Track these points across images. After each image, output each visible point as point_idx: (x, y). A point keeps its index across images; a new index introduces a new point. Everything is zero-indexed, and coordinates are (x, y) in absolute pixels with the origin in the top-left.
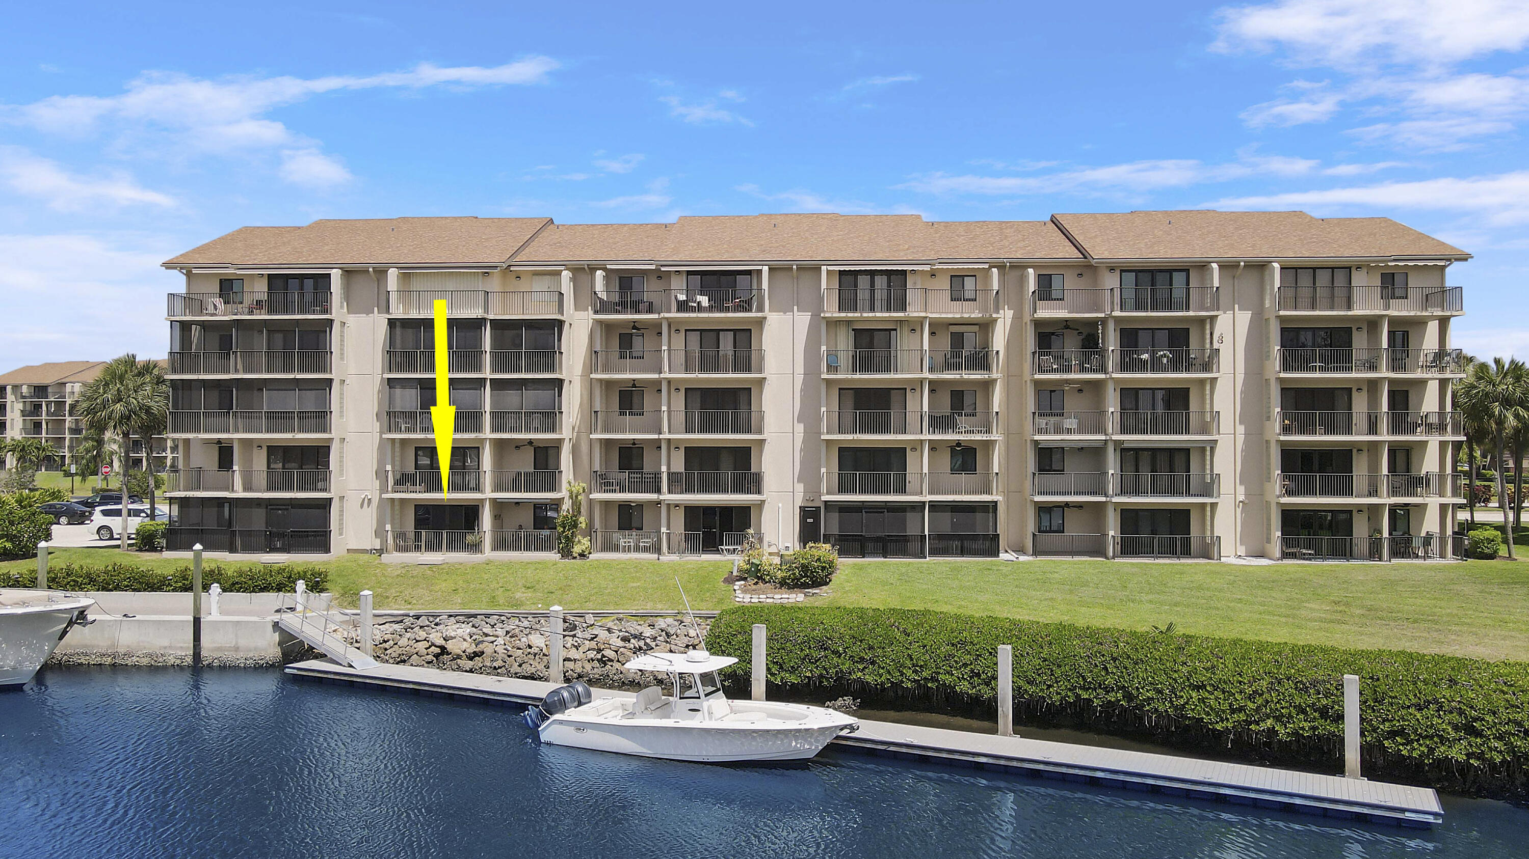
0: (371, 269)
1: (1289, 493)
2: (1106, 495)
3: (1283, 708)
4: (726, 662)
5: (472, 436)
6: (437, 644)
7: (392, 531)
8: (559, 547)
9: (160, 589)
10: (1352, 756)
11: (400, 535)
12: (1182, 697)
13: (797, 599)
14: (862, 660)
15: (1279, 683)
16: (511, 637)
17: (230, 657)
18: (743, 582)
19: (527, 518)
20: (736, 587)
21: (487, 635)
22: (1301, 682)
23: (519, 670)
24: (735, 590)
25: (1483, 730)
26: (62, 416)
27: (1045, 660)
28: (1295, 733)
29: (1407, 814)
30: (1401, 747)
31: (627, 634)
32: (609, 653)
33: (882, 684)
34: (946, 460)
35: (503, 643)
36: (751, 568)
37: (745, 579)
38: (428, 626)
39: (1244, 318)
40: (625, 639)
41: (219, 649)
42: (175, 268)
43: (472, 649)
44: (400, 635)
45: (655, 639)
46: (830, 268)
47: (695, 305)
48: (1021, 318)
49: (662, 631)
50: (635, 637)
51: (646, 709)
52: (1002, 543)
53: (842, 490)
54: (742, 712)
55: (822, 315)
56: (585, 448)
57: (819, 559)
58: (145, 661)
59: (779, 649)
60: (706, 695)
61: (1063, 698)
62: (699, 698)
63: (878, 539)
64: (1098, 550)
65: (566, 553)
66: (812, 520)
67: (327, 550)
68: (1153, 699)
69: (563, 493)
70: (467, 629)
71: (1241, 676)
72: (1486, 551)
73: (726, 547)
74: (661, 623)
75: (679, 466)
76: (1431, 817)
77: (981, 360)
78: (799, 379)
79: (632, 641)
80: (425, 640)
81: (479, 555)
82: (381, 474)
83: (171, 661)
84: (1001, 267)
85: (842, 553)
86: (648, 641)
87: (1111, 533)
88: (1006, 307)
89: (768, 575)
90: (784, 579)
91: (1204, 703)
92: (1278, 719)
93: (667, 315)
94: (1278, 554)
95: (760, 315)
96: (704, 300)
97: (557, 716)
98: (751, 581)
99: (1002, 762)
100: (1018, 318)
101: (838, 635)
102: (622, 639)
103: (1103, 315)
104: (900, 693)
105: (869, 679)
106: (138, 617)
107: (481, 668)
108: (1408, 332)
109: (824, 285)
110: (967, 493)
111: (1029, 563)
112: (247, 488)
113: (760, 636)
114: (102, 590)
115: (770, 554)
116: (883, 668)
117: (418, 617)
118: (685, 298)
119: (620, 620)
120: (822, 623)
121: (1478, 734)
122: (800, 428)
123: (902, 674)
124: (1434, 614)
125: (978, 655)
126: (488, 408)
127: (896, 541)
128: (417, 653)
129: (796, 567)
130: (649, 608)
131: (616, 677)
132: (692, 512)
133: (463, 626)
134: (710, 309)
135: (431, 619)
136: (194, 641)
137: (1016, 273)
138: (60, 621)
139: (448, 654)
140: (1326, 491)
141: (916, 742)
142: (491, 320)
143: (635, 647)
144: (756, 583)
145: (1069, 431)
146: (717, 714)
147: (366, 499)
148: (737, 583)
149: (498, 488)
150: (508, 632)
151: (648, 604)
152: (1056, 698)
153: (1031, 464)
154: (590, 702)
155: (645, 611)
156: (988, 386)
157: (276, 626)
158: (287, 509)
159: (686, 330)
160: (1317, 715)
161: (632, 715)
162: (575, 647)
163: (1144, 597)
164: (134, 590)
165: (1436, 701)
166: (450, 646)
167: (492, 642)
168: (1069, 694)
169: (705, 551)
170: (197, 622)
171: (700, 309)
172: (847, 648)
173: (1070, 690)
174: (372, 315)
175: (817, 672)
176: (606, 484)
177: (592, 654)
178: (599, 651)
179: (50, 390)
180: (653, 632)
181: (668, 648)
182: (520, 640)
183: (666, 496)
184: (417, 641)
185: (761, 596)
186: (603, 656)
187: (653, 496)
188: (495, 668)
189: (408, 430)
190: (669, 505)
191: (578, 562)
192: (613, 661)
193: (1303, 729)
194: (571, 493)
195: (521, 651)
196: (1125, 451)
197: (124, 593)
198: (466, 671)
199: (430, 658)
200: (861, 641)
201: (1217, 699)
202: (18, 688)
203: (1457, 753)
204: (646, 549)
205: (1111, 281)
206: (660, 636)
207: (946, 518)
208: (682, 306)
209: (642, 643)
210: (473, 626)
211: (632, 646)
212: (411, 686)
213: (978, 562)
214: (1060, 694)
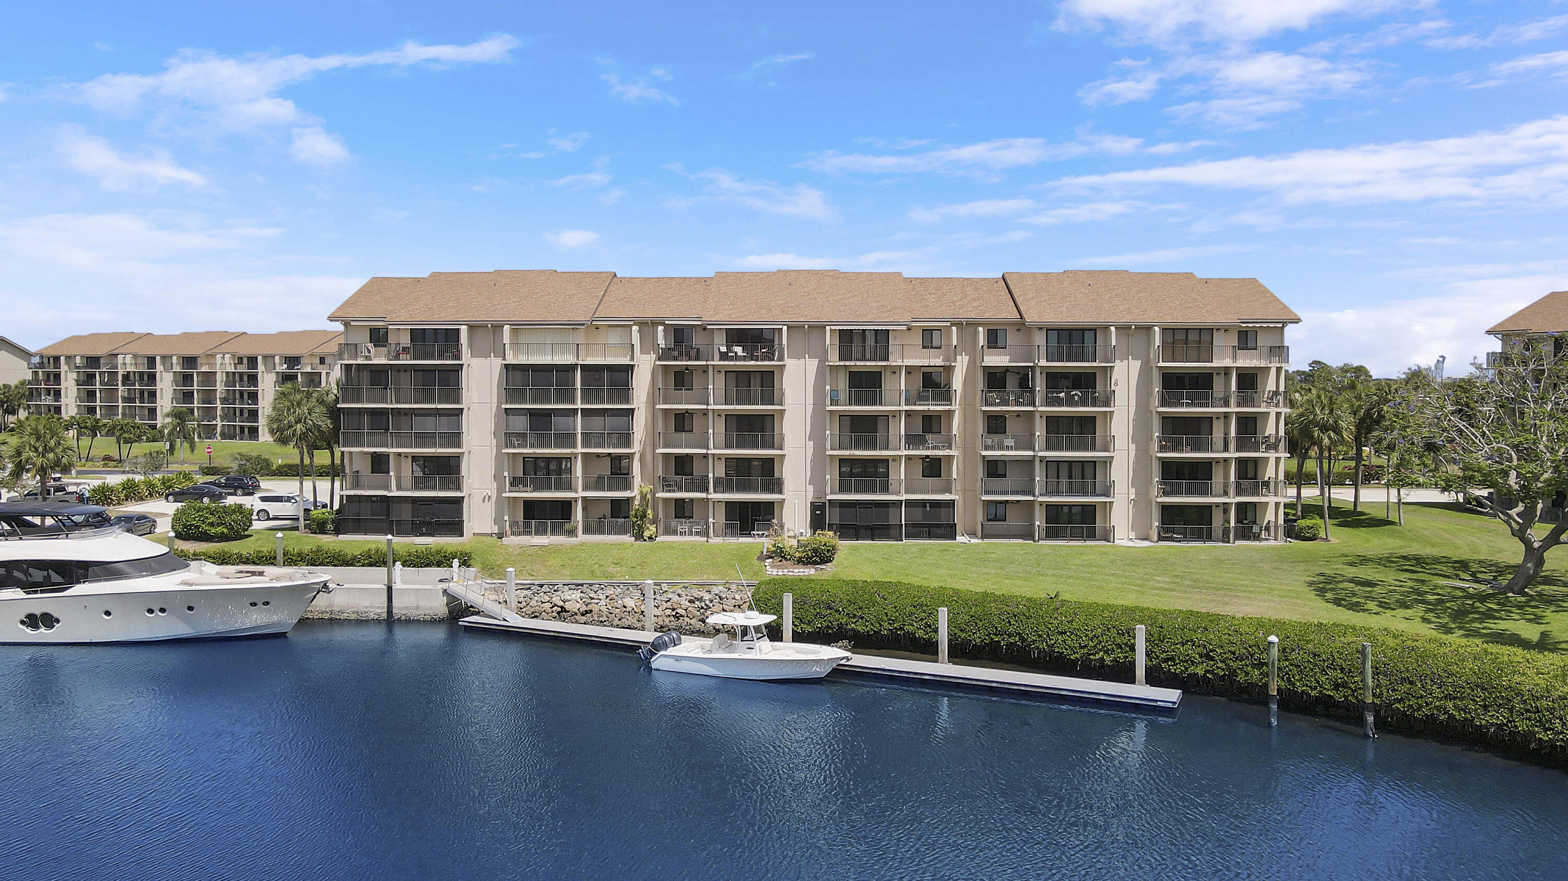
0: (490, 326)
1: (1165, 494)
2: (1034, 496)
3: (1109, 645)
4: (770, 618)
5: (569, 451)
6: (559, 605)
7: (509, 521)
8: (633, 533)
9: (352, 565)
10: (1140, 672)
11: (513, 524)
12: (1053, 639)
13: (810, 573)
14: (855, 616)
15: (1108, 630)
16: (610, 600)
17: (413, 614)
18: (771, 560)
19: (607, 510)
20: (766, 564)
21: (592, 599)
22: (1120, 629)
23: (619, 623)
24: (765, 566)
25: (1214, 657)
26: (115, 386)
27: (972, 616)
28: (1115, 660)
29: (1159, 703)
30: (1171, 667)
31: (692, 598)
32: (680, 611)
33: (868, 631)
34: (918, 467)
35: (605, 604)
36: (776, 550)
37: (772, 558)
38: (549, 592)
39: (1136, 365)
40: (691, 601)
41: (406, 608)
42: (338, 321)
43: (584, 608)
44: (530, 599)
45: (712, 601)
46: (833, 328)
47: (733, 354)
48: (975, 362)
49: (716, 595)
50: (698, 600)
51: (719, 647)
52: (959, 529)
53: (842, 490)
54: (779, 650)
55: (827, 364)
56: (649, 458)
57: (825, 545)
58: (353, 617)
59: (799, 609)
60: (757, 639)
61: (982, 641)
62: (753, 641)
63: (867, 527)
64: (1028, 535)
65: (639, 536)
66: (819, 512)
67: (462, 535)
68: (1036, 640)
69: (635, 493)
70: (576, 595)
71: (1087, 626)
72: (1308, 535)
73: (757, 533)
74: (715, 590)
75: (721, 473)
76: (1171, 704)
77: (945, 394)
78: (810, 408)
79: (696, 602)
80: (549, 602)
81: (575, 539)
82: (498, 477)
83: (372, 616)
84: (959, 325)
85: (842, 537)
86: (707, 602)
87: (1037, 523)
88: (964, 353)
89: (789, 555)
90: (800, 558)
91: (1065, 643)
92: (1106, 652)
93: (712, 363)
94: (1155, 538)
95: (781, 363)
96: (739, 350)
97: (662, 653)
98: (777, 559)
99: (938, 679)
100: (972, 363)
101: (839, 599)
102: (689, 602)
103: (1031, 364)
104: (880, 638)
105: (859, 628)
106: (346, 586)
107: (591, 622)
108: (1257, 374)
109: (828, 342)
110: (933, 492)
111: (978, 545)
112: (399, 488)
113: (788, 600)
114: (311, 565)
115: (789, 537)
116: (868, 622)
117: (541, 586)
118: (726, 350)
119: (686, 588)
120: (828, 591)
121: (1212, 659)
122: (810, 444)
123: (881, 625)
124: (1234, 585)
125: (930, 613)
126: (579, 430)
127: (880, 529)
128: (544, 611)
129: (809, 550)
130: (704, 579)
131: (687, 628)
132: (730, 506)
133: (575, 592)
134: (744, 358)
135: (551, 587)
136: (388, 602)
137: (972, 328)
138: (312, 590)
139: (566, 611)
140: (1189, 493)
141: (887, 668)
142: (581, 365)
143: (698, 607)
144: (781, 561)
145: (1008, 448)
146: (765, 650)
147: (487, 496)
148: (767, 561)
149: (586, 488)
150: (607, 597)
151: (705, 576)
152: (978, 640)
153: (980, 471)
154: (680, 644)
155: (703, 581)
156: (950, 413)
157: (445, 592)
158: (432, 504)
159: (726, 372)
160: (1128, 649)
161: (710, 651)
162: (656, 607)
163: (1051, 572)
164: (334, 565)
165: (1192, 640)
166: (567, 606)
167: (597, 604)
168: (987, 638)
169: (742, 535)
170: (390, 589)
171: (737, 357)
172: (845, 608)
173: (987, 635)
174: (489, 358)
175: (825, 624)
176: (667, 485)
177: (668, 612)
178: (673, 610)
179: (102, 361)
180: (710, 596)
181: (721, 608)
182: (617, 602)
183: (713, 496)
184: (543, 603)
185: (784, 570)
186: (677, 613)
187: (703, 495)
188: (601, 622)
189: (520, 446)
190: (714, 502)
191: (648, 543)
192: (684, 616)
193: (1119, 658)
194: (641, 492)
195: (619, 610)
196: (1048, 463)
197: (326, 567)
198: (582, 623)
199: (555, 614)
200: (854, 604)
201: (1072, 640)
202: (283, 635)
203: (1200, 671)
204: (698, 534)
205: (1040, 339)
206: (715, 599)
207: (918, 512)
208: (724, 356)
209: (703, 604)
210: (582, 592)
211: (697, 606)
212: (552, 634)
213: (940, 544)
214: (981, 638)
